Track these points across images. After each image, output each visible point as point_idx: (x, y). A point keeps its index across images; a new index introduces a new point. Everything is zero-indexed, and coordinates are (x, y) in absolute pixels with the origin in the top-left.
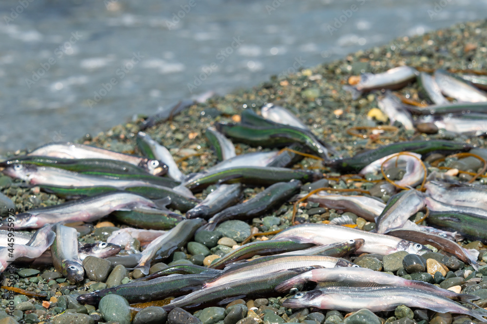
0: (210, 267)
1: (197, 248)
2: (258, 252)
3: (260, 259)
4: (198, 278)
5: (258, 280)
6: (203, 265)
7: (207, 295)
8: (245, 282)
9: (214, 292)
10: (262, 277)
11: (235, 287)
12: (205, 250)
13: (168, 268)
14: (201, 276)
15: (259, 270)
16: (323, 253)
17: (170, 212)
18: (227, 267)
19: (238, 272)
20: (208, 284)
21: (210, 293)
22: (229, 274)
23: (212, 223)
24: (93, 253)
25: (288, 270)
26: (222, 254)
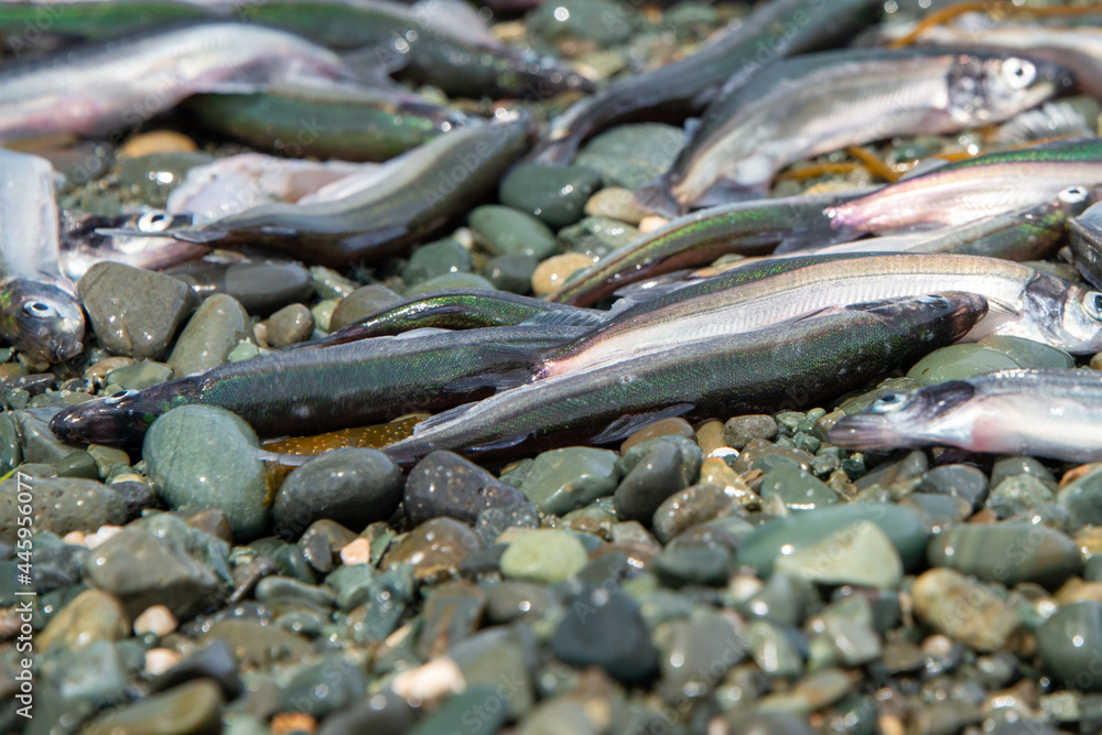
0: (556, 300)
1: (510, 227)
2: (735, 243)
3: (740, 270)
4: (510, 341)
5: (736, 345)
6: (530, 292)
7: (549, 403)
8: (689, 356)
9: (574, 395)
10: (752, 334)
11: (654, 376)
12: (539, 239)
13: (403, 306)
14: (520, 334)
15: (741, 311)
16: (977, 245)
17: (403, 94)
18: (621, 302)
19: (665, 319)
20: (552, 364)
21: (563, 399)
22: (629, 328)
23: (563, 140)
24: (118, 251)
25: (849, 307)
26: (601, 251)
